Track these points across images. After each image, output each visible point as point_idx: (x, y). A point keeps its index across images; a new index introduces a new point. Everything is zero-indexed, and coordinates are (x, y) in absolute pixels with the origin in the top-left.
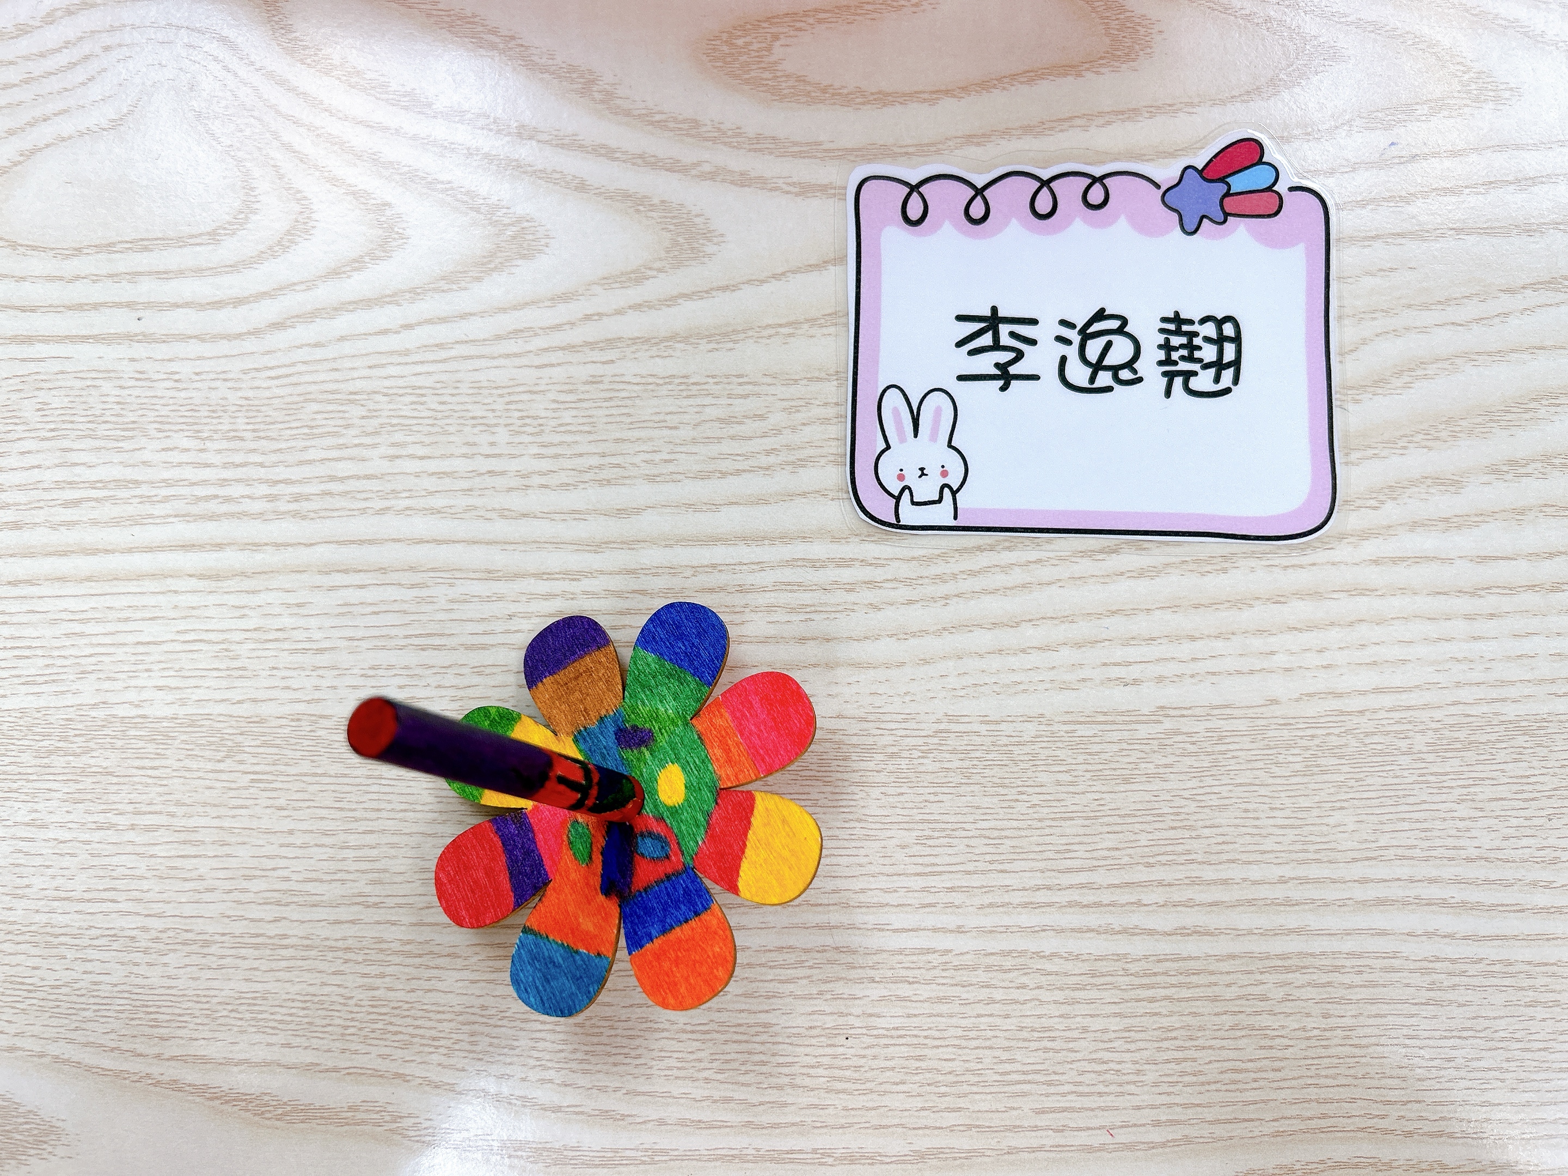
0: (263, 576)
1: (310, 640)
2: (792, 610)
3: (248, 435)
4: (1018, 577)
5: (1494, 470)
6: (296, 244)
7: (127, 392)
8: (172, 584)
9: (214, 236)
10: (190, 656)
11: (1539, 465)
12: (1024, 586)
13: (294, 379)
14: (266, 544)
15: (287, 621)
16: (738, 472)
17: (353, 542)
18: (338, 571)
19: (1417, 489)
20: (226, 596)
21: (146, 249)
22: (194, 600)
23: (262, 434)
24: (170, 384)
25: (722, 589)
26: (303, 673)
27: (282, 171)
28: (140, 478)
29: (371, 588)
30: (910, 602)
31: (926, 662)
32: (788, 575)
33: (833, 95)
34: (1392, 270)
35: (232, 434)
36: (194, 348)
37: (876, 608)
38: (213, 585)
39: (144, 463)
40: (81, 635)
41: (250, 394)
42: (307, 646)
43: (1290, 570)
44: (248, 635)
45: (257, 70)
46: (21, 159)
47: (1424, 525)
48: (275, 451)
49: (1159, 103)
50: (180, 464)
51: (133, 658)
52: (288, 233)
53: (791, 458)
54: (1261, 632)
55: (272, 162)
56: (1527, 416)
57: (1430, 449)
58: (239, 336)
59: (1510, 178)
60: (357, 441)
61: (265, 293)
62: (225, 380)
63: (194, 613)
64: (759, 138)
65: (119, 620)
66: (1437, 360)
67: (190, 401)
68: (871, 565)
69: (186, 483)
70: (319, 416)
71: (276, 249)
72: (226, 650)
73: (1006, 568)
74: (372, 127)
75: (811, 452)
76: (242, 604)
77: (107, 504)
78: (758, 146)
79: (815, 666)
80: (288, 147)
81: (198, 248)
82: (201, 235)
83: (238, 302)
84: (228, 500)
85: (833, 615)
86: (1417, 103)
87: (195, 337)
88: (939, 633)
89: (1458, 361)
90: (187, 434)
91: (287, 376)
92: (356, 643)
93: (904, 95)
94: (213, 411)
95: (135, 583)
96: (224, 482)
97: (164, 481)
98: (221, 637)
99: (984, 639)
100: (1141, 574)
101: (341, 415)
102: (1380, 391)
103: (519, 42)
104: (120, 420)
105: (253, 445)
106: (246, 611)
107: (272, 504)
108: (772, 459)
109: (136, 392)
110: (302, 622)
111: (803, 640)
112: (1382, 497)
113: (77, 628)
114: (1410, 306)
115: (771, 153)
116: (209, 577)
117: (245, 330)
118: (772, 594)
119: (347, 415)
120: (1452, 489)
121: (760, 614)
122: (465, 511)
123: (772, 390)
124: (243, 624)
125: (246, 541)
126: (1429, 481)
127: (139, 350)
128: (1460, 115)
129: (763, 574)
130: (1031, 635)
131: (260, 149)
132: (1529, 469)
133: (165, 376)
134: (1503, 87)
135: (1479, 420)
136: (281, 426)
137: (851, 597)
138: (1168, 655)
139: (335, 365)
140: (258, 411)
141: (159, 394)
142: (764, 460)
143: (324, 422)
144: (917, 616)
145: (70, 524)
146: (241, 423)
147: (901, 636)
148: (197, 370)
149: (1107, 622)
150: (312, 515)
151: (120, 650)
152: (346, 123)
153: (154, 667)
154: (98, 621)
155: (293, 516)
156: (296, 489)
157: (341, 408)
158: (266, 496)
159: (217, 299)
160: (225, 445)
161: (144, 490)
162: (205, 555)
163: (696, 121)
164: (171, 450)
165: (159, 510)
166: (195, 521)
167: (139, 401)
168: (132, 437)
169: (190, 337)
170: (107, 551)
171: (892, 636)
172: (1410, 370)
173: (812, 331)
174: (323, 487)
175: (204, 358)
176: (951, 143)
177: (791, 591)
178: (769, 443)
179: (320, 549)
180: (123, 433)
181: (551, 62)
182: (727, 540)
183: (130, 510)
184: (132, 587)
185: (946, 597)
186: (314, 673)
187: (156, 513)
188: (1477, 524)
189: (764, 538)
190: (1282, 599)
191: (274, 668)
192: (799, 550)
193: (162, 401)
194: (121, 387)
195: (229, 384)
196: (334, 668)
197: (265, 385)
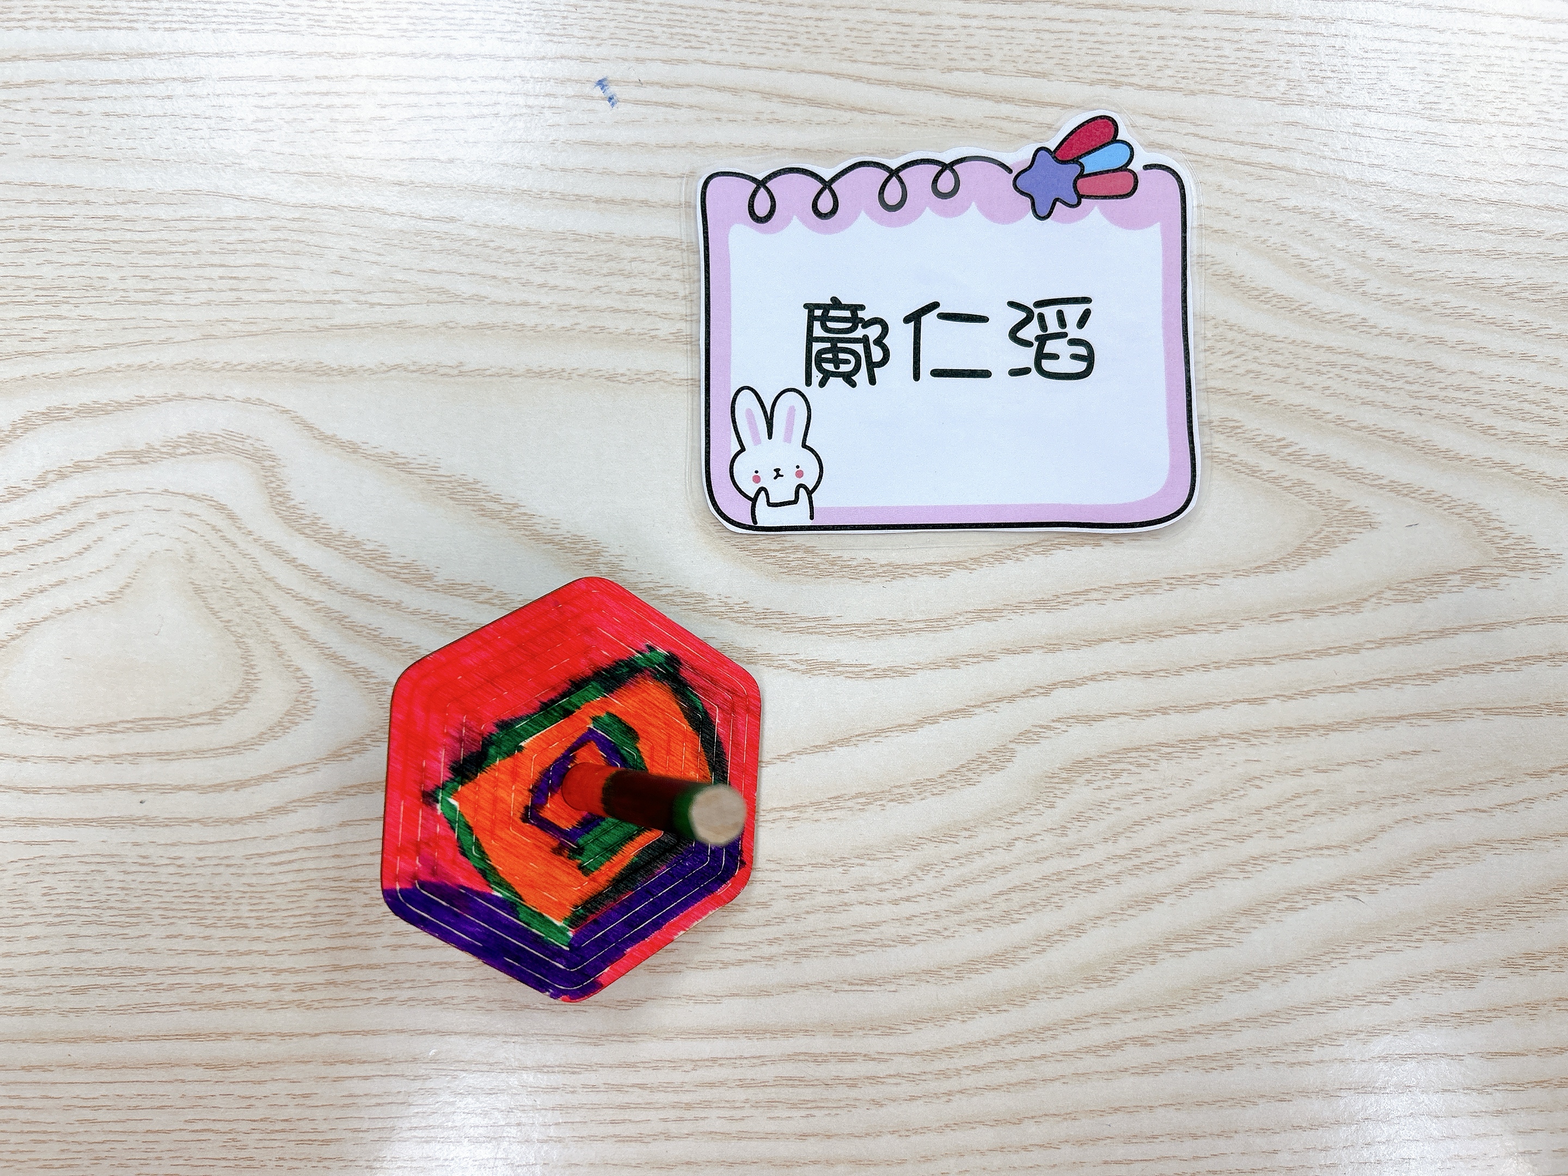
0: (268, 1067)
1: (315, 1131)
2: (794, 1106)
3: (252, 923)
4: (1022, 1072)
5: (1510, 964)
6: (297, 724)
7: (131, 877)
8: (179, 1073)
9: (215, 716)
10: (199, 1145)
11: (1556, 957)
12: (1027, 1082)
13: (295, 866)
14: (272, 1034)
15: (292, 1112)
16: (740, 963)
17: (357, 1033)
18: (343, 1062)
19: (1430, 984)
20: (232, 1086)
21: (147, 729)
22: (201, 1089)
23: (266, 922)
24: (172, 869)
25: (722, 1084)
26: (309, 1165)
27: (282, 648)
28: (145, 966)
29: (377, 1080)
30: (912, 1098)
31: (927, 1159)
32: (789, 1069)
33: (843, 567)
34: (1416, 753)
35: (236, 921)
36: (196, 833)
37: (878, 1104)
38: (220, 1075)
39: (149, 950)
40: (94, 1122)
41: (254, 880)
42: (313, 1137)
43: (1297, 1068)
44: (255, 1125)
45: (255, 540)
46: (19, 632)
47: (1434, 1021)
48: (279, 939)
49: (1181, 575)
50: (184, 952)
51: (144, 1146)
52: (288, 713)
53: (794, 948)
54: (1264, 1130)
55: (272, 639)
56: (1547, 907)
57: (1446, 941)
58: (241, 820)
59: (1545, 654)
60: (360, 930)
61: (266, 776)
62: (228, 866)
63: (202, 1102)
64: (766, 614)
65: (129, 1108)
66: (1457, 849)
67: (193, 887)
68: (874, 1059)
69: (191, 971)
70: (322, 904)
71: (277, 729)
72: (233, 1140)
73: (1010, 1064)
74: (373, 601)
75: (816, 941)
76: (248, 1094)
77: (114, 992)
78: (765, 622)
79: (815, 1163)
80: (286, 621)
81: (198, 729)
82: (202, 714)
83: (240, 785)
84: (232, 988)
85: (834, 1111)
86: (1450, 573)
87: (197, 821)
88: (941, 1130)
89: (1479, 849)
90: (190, 920)
91: (290, 862)
92: (361, 1135)
93: (915, 567)
94: (217, 898)
95: (144, 1071)
96: (228, 971)
97: (169, 968)
98: (228, 1127)
99: (985, 1137)
100: (1145, 1070)
101: (344, 903)
102: (1396, 881)
103: (523, 510)
104: (125, 906)
105: (257, 933)
106: (252, 1101)
107: (277, 993)
108: (774, 949)
109: (140, 878)
110: (308, 1113)
111: (803, 1136)
112: (1394, 992)
113: (89, 1114)
114: (1431, 792)
115: (778, 629)
116: (215, 1067)
117: (246, 815)
118: (773, 1090)
119: (349, 903)
120: (1467, 983)
121: (761, 1110)
122: (467, 1002)
123: (775, 877)
124: (249, 1114)
125: (251, 1030)
126: (1443, 977)
127: (143, 835)
128: (1495, 585)
129: (764, 1068)
130: (1033, 1132)
131: (259, 625)
132: (1546, 962)
133: (168, 862)
134: (1543, 553)
135: (1497, 912)
136: (286, 913)
137: (854, 1093)
138: (1170, 1154)
139: (337, 852)
140: (262, 898)
141: (163, 880)
142: (767, 950)
143: (327, 910)
144: (919, 1113)
145: (78, 1011)
146: (244, 910)
147: (903, 1133)
148: (201, 855)
149: (1109, 1119)
150: (316, 1005)
151: (131, 1138)
152: (345, 597)
153: (165, 1155)
154: (109, 1108)
155: (298, 1006)
156: (300, 978)
157: (344, 896)
158: (270, 985)
159: (218, 781)
160: (228, 932)
161: (150, 978)
162: (211, 1044)
163: (703, 595)
164: (175, 937)
165: (164, 998)
166: (200, 1009)
167: (144, 887)
168: (137, 924)
169: (192, 821)
170: (116, 1039)
171: (893, 1132)
172: (1429, 859)
173: (817, 816)
174: (327, 976)
175: (207, 843)
176: (961, 618)
177: (793, 1086)
178: (772, 932)
179: (324, 1039)
180: (128, 920)
181: (555, 532)
182: (728, 1033)
183: (135, 998)
184: (141, 1075)
185: (949, 1094)
186: (320, 1165)
187: (162, 1001)
188: (1489, 1020)
189: (766, 1031)
190: (1287, 1097)
191: (280, 1159)
192: (800, 1043)
193: (166, 887)
194: (125, 872)
195: (233, 870)
196: (340, 1159)
197: (268, 872)
